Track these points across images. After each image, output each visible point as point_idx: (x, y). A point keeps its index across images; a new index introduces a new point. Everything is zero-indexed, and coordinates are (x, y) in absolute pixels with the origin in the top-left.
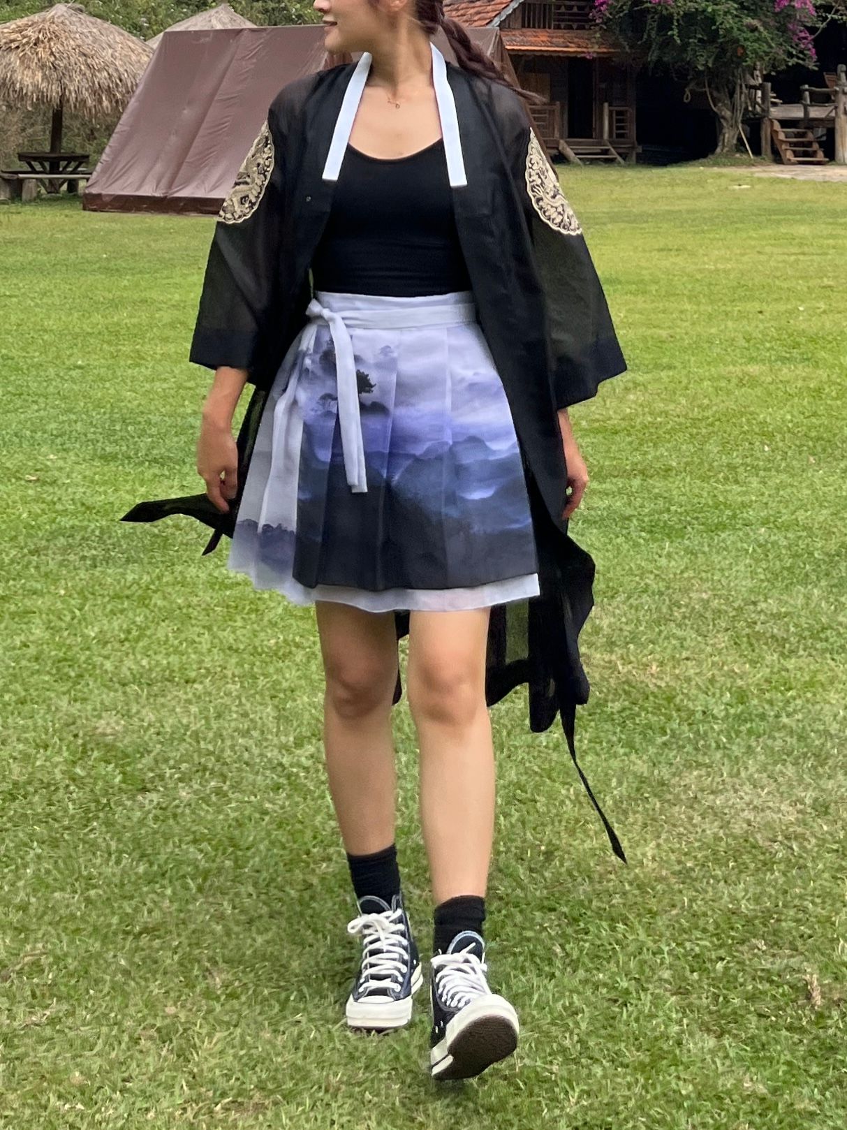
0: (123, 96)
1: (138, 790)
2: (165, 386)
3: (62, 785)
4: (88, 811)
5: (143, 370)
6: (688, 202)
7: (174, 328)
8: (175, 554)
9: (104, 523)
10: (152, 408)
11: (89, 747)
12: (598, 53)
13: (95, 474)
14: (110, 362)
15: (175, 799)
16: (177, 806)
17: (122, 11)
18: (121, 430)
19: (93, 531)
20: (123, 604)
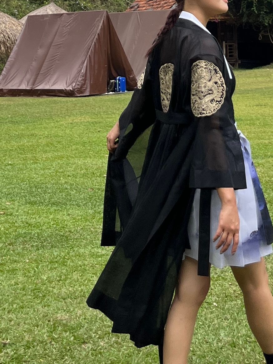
0: (10, 45)
1: (82, 343)
2: (50, 171)
3: (48, 342)
4: (62, 352)
5: (39, 165)
6: (264, 84)
7: (48, 146)
8: (73, 243)
9: (38, 231)
10: (47, 181)
11: (56, 325)
12: (220, 19)
13: (29, 210)
14: (23, 162)
15: (99, 346)
16: (100, 349)
17: (6, 7)
18: (35, 191)
19: (34, 235)
20: (55, 265)
